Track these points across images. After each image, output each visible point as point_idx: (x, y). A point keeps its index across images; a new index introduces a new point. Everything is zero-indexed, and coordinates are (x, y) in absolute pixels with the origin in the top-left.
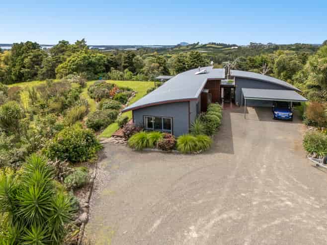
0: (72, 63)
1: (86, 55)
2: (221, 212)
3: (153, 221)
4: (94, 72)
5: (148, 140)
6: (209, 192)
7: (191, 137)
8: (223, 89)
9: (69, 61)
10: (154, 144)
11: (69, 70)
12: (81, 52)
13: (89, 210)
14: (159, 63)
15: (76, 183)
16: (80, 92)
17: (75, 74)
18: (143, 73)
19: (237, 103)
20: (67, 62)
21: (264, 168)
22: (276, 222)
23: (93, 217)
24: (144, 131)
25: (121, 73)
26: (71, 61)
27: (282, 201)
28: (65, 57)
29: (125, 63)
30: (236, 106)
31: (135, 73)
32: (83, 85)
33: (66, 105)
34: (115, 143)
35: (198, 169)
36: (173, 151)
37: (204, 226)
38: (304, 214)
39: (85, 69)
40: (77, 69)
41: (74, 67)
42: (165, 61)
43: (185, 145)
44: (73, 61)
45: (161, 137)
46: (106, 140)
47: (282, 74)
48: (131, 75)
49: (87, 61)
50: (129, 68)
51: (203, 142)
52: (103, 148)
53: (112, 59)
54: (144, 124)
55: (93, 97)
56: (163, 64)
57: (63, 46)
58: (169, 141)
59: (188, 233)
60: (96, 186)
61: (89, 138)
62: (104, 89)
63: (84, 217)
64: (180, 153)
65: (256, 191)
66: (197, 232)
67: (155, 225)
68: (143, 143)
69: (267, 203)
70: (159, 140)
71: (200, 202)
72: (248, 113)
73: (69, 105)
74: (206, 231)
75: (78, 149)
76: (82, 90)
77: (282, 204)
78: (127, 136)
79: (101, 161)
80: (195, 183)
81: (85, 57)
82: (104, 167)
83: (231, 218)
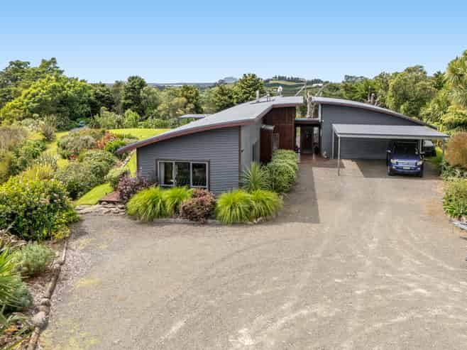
0: (30, 99)
1: (57, 84)
2: (297, 307)
3: (171, 323)
4: (70, 116)
5: (164, 203)
6: (275, 279)
7: (243, 194)
8: (299, 129)
9: (26, 96)
10: (175, 208)
11: (25, 111)
12: (49, 79)
13: (49, 310)
14: (186, 97)
15: (28, 266)
16: (44, 149)
17: (34, 118)
18: (158, 117)
19: (324, 154)
20: (22, 98)
21: (374, 243)
22: (399, 319)
23: (57, 320)
24: (156, 186)
25: (119, 117)
26: (29, 96)
27: (409, 289)
28: (20, 89)
29: (126, 99)
30: (323, 158)
31: (144, 117)
32: (48, 138)
33: (17, 167)
34: (104, 211)
35: (255, 246)
36: (210, 221)
37: (265, 328)
38: (449, 306)
39: (54, 109)
40: (41, 109)
41: (35, 105)
42: (197, 94)
43: (231, 208)
44: (34, 95)
45: (189, 195)
46: (88, 209)
47: (402, 107)
48: (136, 118)
49: (58, 94)
50: (132, 107)
51: (263, 202)
52: (81, 220)
53: (104, 92)
54: (157, 175)
55: (66, 155)
56: (193, 98)
57: (16, 71)
58: (202, 201)
59: (236, 339)
60: (66, 275)
61: (55, 195)
62: (86, 137)
63: (40, 318)
64: (222, 224)
65: (360, 275)
66: (253, 336)
67: (174, 329)
68: (154, 206)
69: (382, 292)
70: (185, 201)
71: (259, 292)
72: (344, 167)
73: (21, 167)
74: (271, 335)
75: (34, 212)
76: (47, 145)
77: (409, 293)
78: (125, 197)
79: (75, 239)
80: (250, 266)
81: (54, 87)
82: (81, 248)
83: (315, 314)
